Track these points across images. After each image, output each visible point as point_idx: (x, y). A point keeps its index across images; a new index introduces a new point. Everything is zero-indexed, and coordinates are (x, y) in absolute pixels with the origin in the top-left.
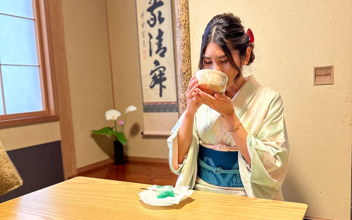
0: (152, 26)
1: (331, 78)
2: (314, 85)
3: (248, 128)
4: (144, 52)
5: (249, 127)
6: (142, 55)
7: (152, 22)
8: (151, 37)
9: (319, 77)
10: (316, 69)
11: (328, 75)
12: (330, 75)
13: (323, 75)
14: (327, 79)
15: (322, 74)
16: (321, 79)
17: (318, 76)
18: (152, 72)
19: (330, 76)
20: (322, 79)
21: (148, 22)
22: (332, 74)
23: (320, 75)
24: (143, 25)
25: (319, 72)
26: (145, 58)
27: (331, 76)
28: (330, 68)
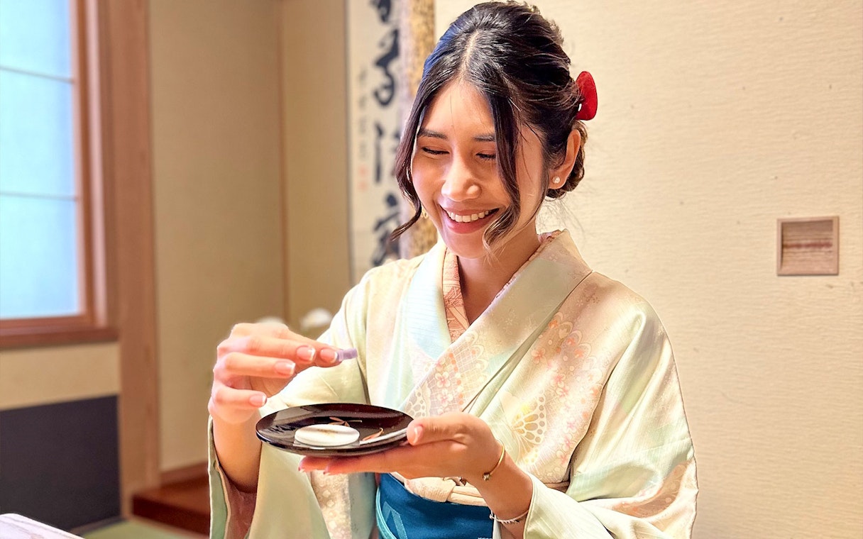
0: (385, 103)
1: (831, 257)
2: (780, 275)
3: (523, 427)
4: (363, 171)
5: (525, 424)
6: (356, 179)
7: (384, 95)
8: (380, 132)
9: (795, 250)
10: (785, 227)
11: (821, 246)
12: (828, 245)
13: (808, 246)
14: (818, 259)
15: (803, 242)
16: (799, 258)
17: (792, 246)
18: (380, 224)
19: (828, 250)
20: (802, 258)
21: (376, 94)
22: (834, 242)
23: (799, 246)
24: (362, 102)
25: (793, 237)
26: (363, 186)
27: (831, 249)
28: (828, 224)
